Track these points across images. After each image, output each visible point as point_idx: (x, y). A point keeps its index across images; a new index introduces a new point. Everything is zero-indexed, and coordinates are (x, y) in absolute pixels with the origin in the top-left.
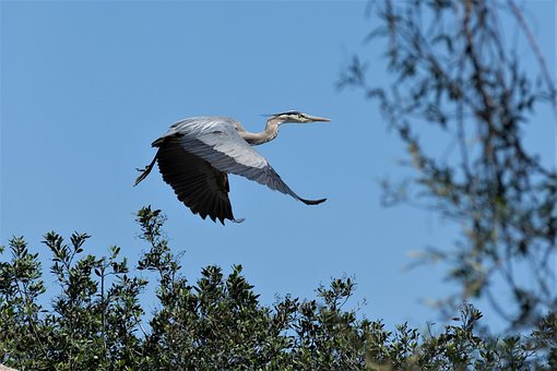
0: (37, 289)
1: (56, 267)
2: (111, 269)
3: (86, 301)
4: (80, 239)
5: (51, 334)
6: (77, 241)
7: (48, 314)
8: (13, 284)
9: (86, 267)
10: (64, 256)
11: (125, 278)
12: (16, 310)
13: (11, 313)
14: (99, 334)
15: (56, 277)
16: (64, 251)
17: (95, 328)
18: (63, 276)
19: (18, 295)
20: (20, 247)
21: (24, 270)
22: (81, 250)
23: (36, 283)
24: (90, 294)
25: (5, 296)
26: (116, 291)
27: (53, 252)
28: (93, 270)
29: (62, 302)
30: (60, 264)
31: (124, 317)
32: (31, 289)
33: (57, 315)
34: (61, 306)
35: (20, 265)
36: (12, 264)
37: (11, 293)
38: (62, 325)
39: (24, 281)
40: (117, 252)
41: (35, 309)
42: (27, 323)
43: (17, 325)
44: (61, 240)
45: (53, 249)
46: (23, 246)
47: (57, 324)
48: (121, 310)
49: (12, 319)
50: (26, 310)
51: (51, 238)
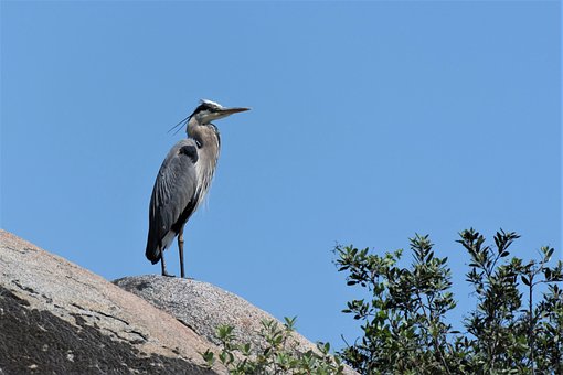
0: (444, 303)
1: (473, 275)
2: (542, 276)
3: (508, 318)
4: (506, 239)
5: (464, 362)
6: (502, 241)
7: (459, 335)
8: (414, 296)
9: (509, 274)
10: (484, 259)
11: (556, 288)
12: (417, 332)
13: (411, 335)
14: (525, 361)
15: (473, 287)
16: (485, 253)
17: (519, 353)
18: (481, 286)
19: (420, 312)
20: (423, 248)
21: (428, 279)
22: (507, 254)
23: (443, 295)
24: (512, 309)
25: (403, 313)
26: (547, 306)
27: (470, 255)
28: (519, 277)
29: (477, 320)
30: (479, 271)
31: (556, 339)
32: (437, 303)
33: (471, 337)
34: (476, 326)
35: (423, 272)
36: (412, 271)
37: (410, 308)
38: (477, 350)
39: (428, 293)
40: (549, 255)
41: (442, 329)
42: (432, 348)
43: (418, 351)
44: (481, 240)
45: (471, 251)
46: (428, 248)
47: (471, 348)
48: (553, 330)
49: (412, 343)
50: (431, 331)
51: (469, 236)
